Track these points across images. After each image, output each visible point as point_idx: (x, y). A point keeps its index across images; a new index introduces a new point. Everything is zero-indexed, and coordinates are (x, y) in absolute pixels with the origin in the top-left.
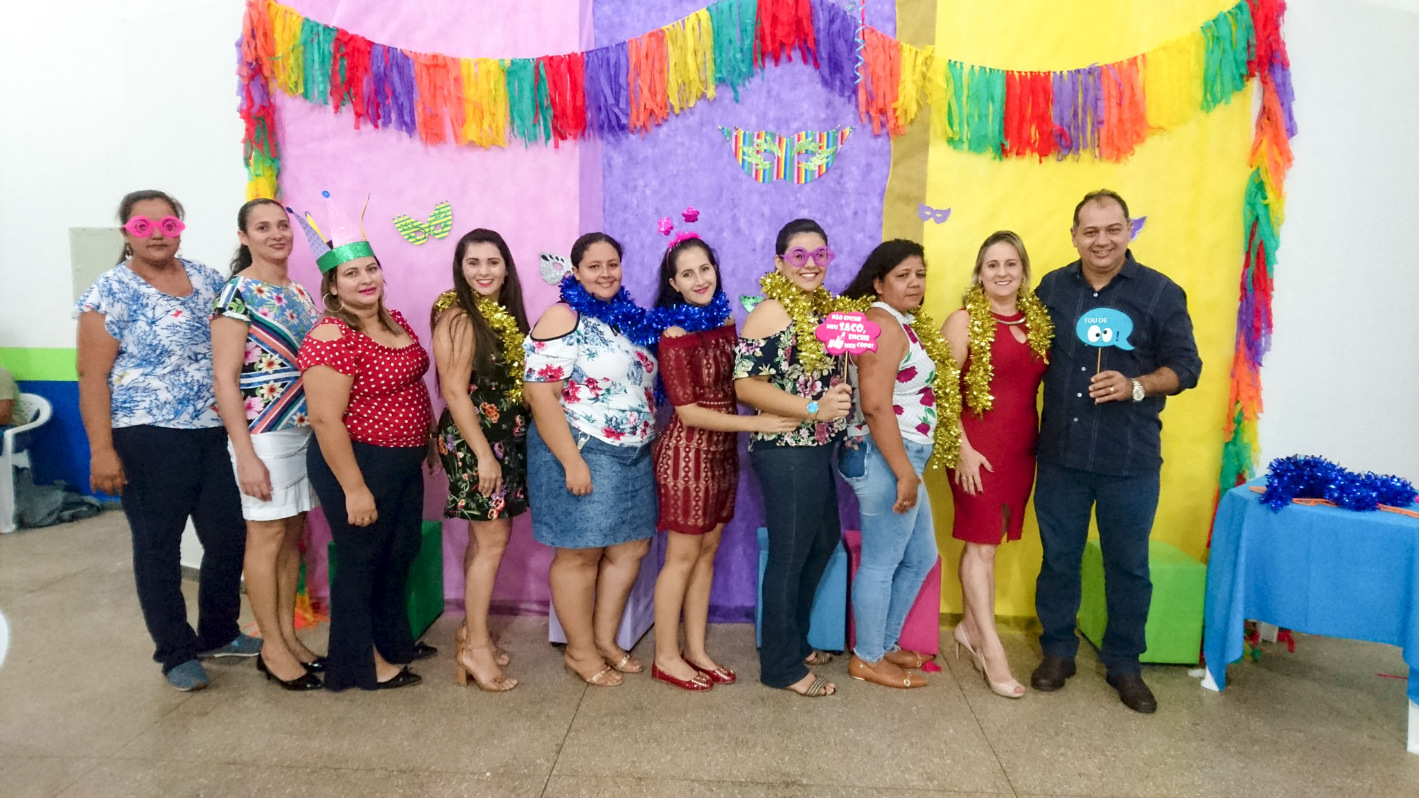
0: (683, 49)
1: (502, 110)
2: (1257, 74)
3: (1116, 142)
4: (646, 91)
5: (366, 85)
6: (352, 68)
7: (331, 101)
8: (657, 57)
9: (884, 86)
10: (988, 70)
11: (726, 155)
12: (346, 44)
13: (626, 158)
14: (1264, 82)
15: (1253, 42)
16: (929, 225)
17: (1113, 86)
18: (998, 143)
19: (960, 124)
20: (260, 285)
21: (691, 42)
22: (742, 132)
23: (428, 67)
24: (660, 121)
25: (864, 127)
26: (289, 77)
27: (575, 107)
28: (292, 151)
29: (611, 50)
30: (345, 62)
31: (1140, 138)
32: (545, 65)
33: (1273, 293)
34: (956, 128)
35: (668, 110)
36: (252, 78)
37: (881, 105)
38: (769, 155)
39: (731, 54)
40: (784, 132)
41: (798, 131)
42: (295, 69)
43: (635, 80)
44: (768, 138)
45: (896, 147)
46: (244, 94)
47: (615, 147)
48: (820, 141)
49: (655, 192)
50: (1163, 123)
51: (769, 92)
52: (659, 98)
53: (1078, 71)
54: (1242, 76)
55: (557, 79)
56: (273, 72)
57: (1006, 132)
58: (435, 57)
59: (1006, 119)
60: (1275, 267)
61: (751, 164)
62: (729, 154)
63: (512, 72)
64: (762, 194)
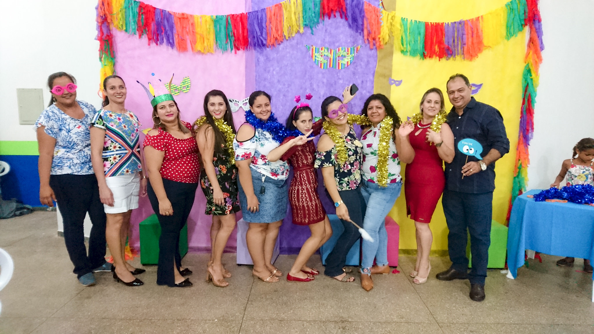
0: (290, 12)
1: (212, 37)
2: (528, 24)
3: (471, 52)
4: (274, 29)
5: (153, 26)
6: (146, 19)
7: (137, 33)
8: (278, 15)
9: (375, 28)
10: (418, 22)
11: (308, 58)
12: (144, 8)
13: (265, 58)
14: (531, 28)
15: (527, 10)
16: (393, 87)
17: (469, 29)
18: (422, 53)
19: (407, 44)
20: (111, 113)
21: (293, 9)
22: (315, 47)
23: (180, 18)
24: (280, 42)
25: (366, 46)
26: (119, 23)
27: (243, 36)
28: (120, 55)
29: (259, 12)
30: (143, 16)
31: (480, 50)
32: (230, 18)
33: (534, 115)
34: (405, 46)
35: (283, 38)
36: (103, 23)
37: (373, 36)
38: (326, 57)
39: (310, 14)
40: (332, 47)
41: (338, 47)
42: (122, 19)
43: (269, 25)
44: (326, 50)
45: (379, 54)
46: (99, 30)
47: (260, 54)
48: (348, 51)
49: (277, 73)
50: (490, 44)
51: (326, 30)
52: (279, 33)
53: (455, 23)
54: (522, 25)
55: (236, 24)
56: (112, 20)
57: (425, 48)
58: (183, 14)
59: (425, 43)
60: (535, 104)
61: (318, 61)
62: (309, 57)
63: (216, 21)
64: (323, 74)
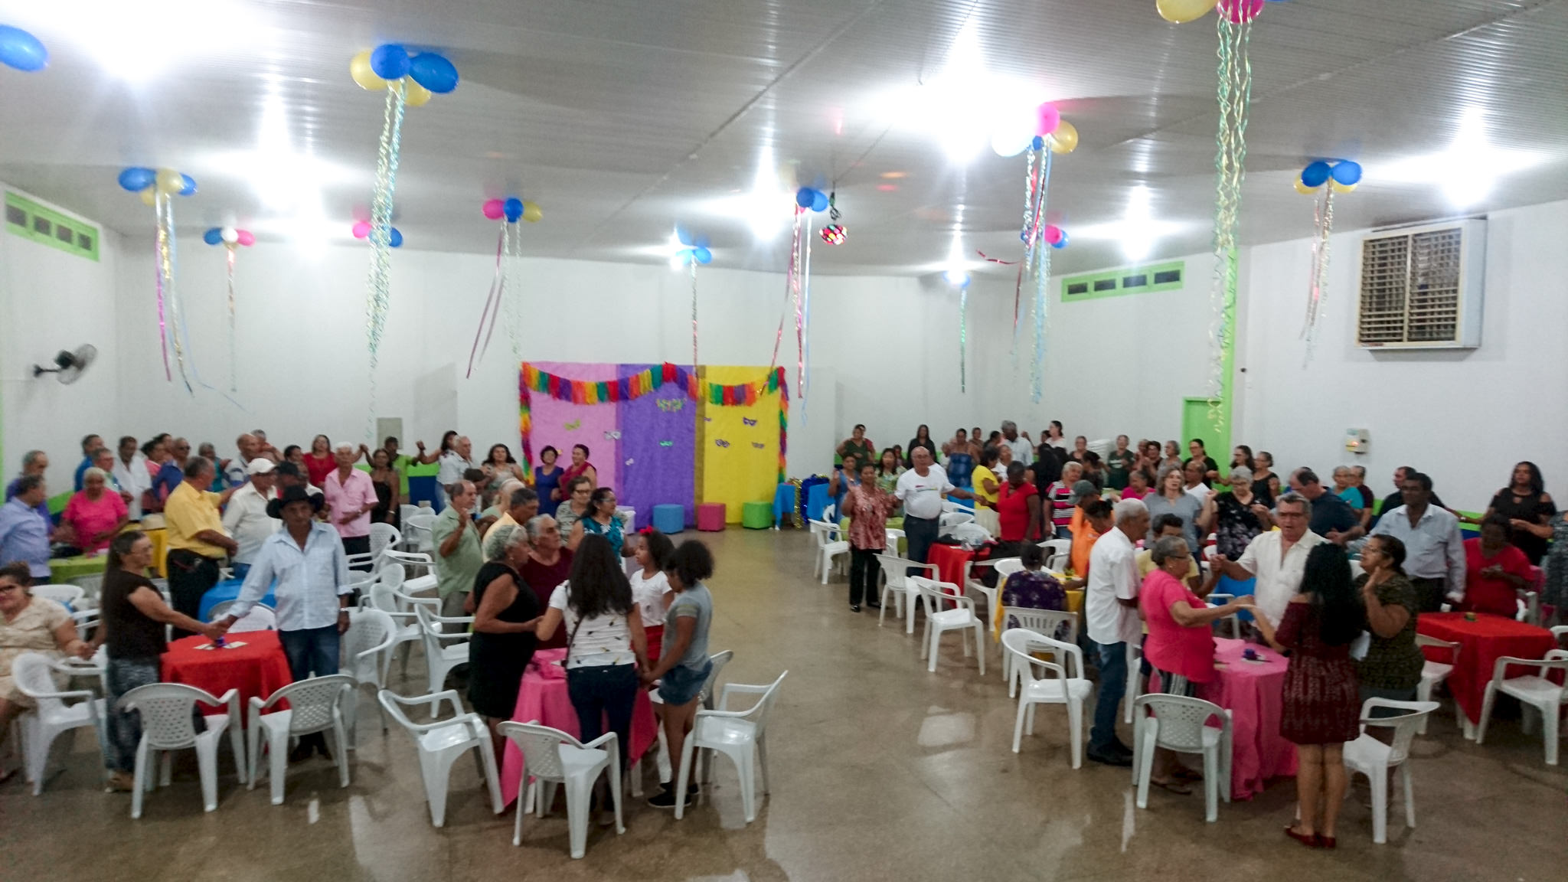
0: (644, 380)
1: (595, 395)
2: (779, 387)
3: (749, 402)
4: (634, 389)
5: (558, 389)
7: (548, 392)
8: (637, 382)
9: (694, 389)
10: (719, 385)
12: (552, 379)
13: (629, 406)
15: (778, 381)
16: (707, 422)
17: (748, 388)
18: (722, 403)
19: (713, 398)
21: (646, 378)
22: (660, 399)
23: (576, 384)
24: (638, 397)
25: (689, 398)
26: (535, 386)
27: (615, 394)
28: (533, 405)
29: (625, 381)
30: (551, 382)
31: (754, 401)
32: (606, 383)
35: (640, 394)
37: (693, 393)
38: (666, 405)
39: (656, 381)
40: (670, 400)
41: (673, 399)
42: (534, 383)
43: (631, 387)
44: (666, 401)
45: (697, 403)
47: (625, 404)
48: (678, 402)
49: (636, 414)
50: (759, 398)
52: (638, 392)
53: (740, 385)
54: (776, 387)
55: (610, 387)
58: (578, 382)
59: (724, 397)
63: (598, 386)
64: (664, 415)
